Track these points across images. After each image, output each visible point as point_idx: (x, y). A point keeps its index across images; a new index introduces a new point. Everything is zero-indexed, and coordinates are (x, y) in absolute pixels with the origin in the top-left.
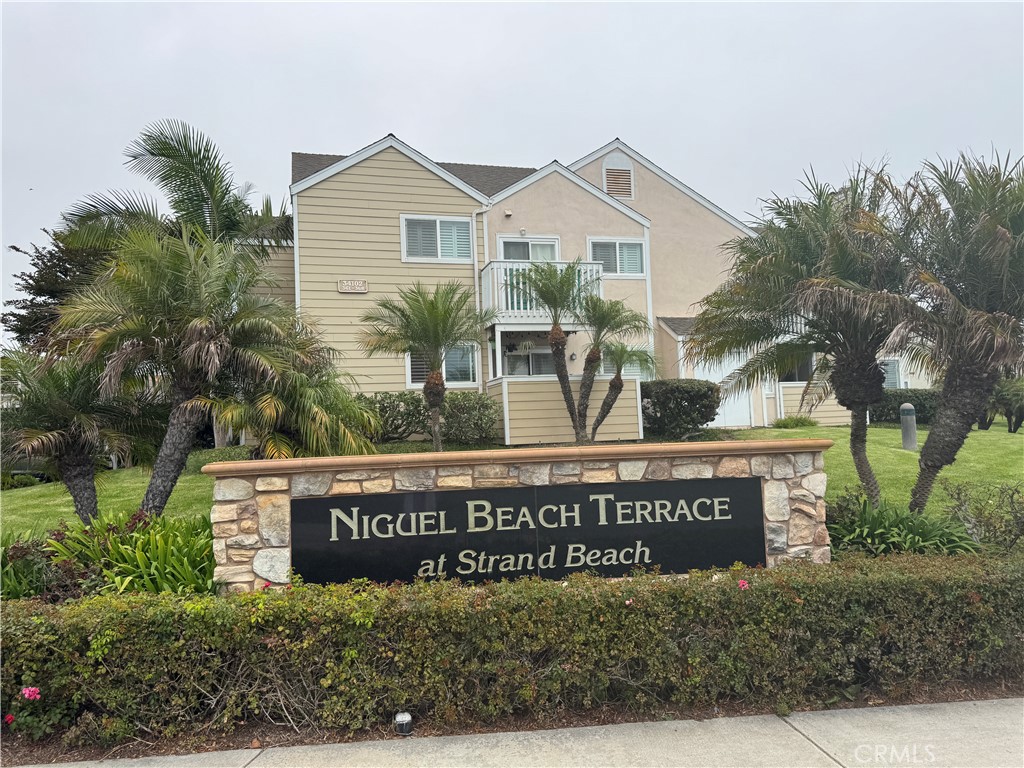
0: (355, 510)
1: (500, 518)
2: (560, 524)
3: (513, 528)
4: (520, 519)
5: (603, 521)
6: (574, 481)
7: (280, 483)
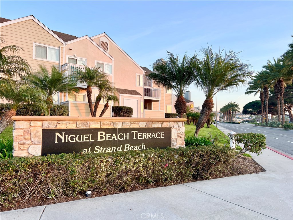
0: (63, 133)
2: (123, 139)
3: (111, 140)
4: (113, 137)
5: (134, 138)
6: (128, 127)
7: (40, 124)
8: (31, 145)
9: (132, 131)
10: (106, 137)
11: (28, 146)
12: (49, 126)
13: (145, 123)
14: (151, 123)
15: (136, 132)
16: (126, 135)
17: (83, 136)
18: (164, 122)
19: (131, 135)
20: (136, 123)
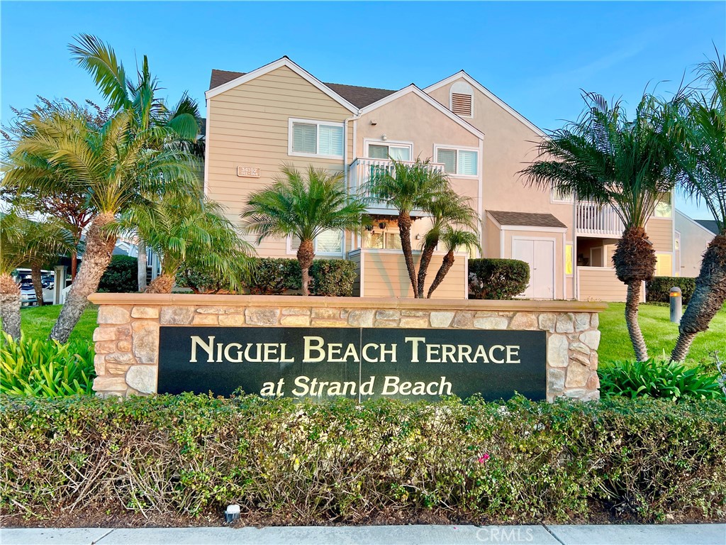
0: (211, 338)
1: (331, 352)
2: (379, 359)
3: (340, 360)
4: (347, 353)
5: (415, 359)
6: (393, 325)
7: (152, 312)
8: (133, 364)
9: (407, 339)
10: (328, 354)
11: (127, 367)
12: (174, 320)
13: (450, 315)
14: (469, 315)
15: (418, 342)
16: (388, 348)
17: (263, 348)
18: (518, 314)
19: (405, 351)
20: (421, 313)
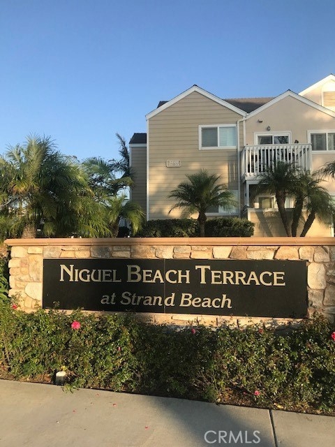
0: (72, 266)
1: (145, 275)
2: (178, 281)
3: (151, 281)
4: (156, 277)
5: (203, 281)
6: (187, 257)
8: (29, 282)
9: (197, 267)
10: (143, 277)
11: (26, 283)
12: (51, 255)
14: (242, 249)
15: (205, 269)
16: (184, 273)
17: (102, 272)
18: (281, 247)
20: (205, 248)
